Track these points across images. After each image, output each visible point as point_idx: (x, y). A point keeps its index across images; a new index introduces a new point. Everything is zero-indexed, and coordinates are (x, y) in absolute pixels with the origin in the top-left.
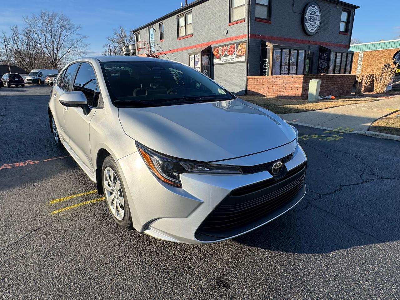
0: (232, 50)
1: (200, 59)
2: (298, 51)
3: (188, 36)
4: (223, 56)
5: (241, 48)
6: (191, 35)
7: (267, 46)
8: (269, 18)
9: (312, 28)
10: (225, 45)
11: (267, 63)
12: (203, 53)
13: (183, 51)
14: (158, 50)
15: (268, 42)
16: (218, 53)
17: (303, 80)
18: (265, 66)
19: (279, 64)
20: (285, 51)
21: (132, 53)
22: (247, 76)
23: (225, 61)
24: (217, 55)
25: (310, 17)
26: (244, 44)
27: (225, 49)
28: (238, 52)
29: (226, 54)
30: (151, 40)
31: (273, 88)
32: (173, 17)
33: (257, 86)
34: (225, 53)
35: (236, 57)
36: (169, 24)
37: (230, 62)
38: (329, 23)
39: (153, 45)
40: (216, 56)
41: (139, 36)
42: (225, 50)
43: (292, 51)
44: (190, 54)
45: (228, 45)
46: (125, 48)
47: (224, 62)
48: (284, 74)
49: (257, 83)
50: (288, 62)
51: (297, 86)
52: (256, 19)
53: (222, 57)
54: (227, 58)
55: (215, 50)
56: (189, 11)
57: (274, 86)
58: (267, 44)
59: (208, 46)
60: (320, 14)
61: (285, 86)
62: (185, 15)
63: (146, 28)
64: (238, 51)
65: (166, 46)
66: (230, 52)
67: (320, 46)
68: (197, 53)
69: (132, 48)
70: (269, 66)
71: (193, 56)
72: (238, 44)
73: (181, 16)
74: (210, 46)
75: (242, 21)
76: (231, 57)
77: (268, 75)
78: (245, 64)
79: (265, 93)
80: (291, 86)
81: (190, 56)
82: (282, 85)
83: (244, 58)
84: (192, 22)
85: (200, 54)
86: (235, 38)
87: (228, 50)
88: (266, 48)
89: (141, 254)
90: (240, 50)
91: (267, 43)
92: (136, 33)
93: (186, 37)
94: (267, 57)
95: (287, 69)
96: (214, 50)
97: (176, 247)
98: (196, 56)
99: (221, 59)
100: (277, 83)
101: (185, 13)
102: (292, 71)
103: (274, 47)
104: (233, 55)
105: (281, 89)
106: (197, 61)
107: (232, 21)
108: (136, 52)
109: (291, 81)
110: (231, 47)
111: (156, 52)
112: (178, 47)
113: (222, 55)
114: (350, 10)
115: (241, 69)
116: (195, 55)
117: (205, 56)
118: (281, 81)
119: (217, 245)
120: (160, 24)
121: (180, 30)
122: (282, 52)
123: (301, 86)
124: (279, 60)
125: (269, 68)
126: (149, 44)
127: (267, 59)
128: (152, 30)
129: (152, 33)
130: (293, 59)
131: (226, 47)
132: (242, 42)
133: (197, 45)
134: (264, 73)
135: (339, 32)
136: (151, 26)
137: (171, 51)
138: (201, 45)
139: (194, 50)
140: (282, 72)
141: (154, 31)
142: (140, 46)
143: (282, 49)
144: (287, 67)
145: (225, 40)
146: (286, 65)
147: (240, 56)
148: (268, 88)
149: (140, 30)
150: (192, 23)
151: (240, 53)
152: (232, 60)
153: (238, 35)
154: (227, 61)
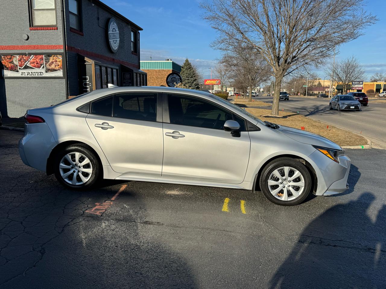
0: (39, 61)
2: (112, 69)
4: (22, 68)
5: (54, 60)
7: (85, 61)
8: (80, 29)
9: (115, 45)
10: (25, 55)
11: (87, 81)
15: (87, 57)
16: (12, 62)
19: (100, 83)
22: (68, 95)
23: (26, 74)
24: (10, 65)
25: (113, 33)
26: (59, 56)
27: (25, 58)
28: (50, 65)
29: (27, 65)
35: (46, 72)
37: (37, 76)
38: (124, 41)
40: (8, 67)
42: (25, 61)
43: (108, 70)
45: (30, 54)
47: (22, 76)
52: (71, 29)
54: (30, 71)
55: (5, 58)
60: (119, 32)
64: (48, 63)
66: (35, 63)
67: (121, 65)
70: (92, 84)
72: (49, 55)
75: (55, 28)
76: (37, 70)
78: (64, 81)
83: (60, 74)
87: (31, 60)
88: (85, 63)
90: (53, 63)
91: (85, 58)
94: (87, 74)
96: (3, 58)
99: (18, 71)
103: (97, 64)
104: (41, 68)
107: (35, 25)
110: (36, 58)
114: (136, 31)
115: (57, 87)
124: (100, 79)
125: (91, 88)
127: (88, 77)
130: (109, 78)
131: (27, 57)
132: (56, 54)
135: (131, 52)
143: (100, 67)
144: (106, 86)
145: (22, 47)
146: (105, 84)
147: (54, 70)
151: (53, 66)
152: (40, 74)
153: (47, 44)
154: (30, 74)
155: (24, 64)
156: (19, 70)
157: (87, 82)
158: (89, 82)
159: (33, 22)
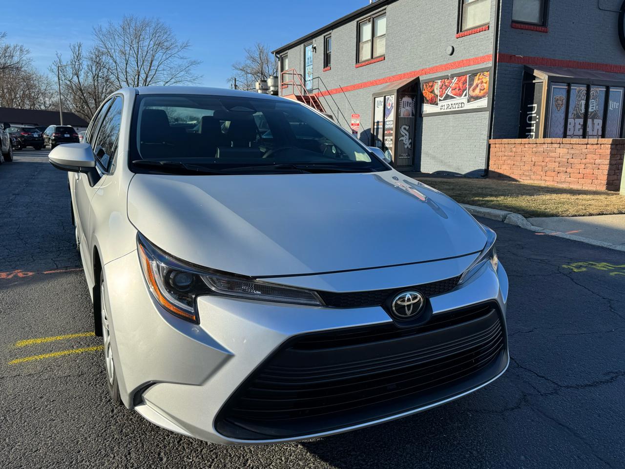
0: (461, 86)
1: (394, 105)
2: (608, 88)
3: (375, 60)
4: (442, 99)
5: (479, 81)
6: (383, 58)
7: (534, 78)
8: (543, 22)
10: (447, 77)
11: (533, 112)
12: (402, 92)
13: (365, 88)
14: (318, 89)
15: (539, 69)
16: (432, 92)
17: (611, 148)
18: (531, 119)
19: (563, 116)
20: (578, 90)
21: (272, 93)
22: (490, 138)
23: (446, 108)
24: (430, 96)
26: (486, 73)
27: (446, 83)
28: (474, 90)
29: (448, 93)
30: (306, 68)
31: (543, 164)
32: (350, 23)
33: (510, 159)
34: (446, 92)
35: (469, 101)
36: (343, 37)
37: (457, 109)
39: (310, 79)
40: (428, 99)
41: (287, 62)
42: (447, 87)
43: (594, 90)
44: (375, 96)
45: (453, 76)
46: (259, 84)
47: (442, 111)
48: (573, 136)
49: (510, 154)
50: (583, 111)
51: (598, 161)
52: (514, 24)
53: (440, 100)
54: (449, 102)
55: (426, 86)
56: (380, 11)
57: (547, 160)
58: (536, 73)
59: (415, 78)
61: (571, 161)
62: (372, 19)
63: (299, 46)
64: (472, 87)
65: (332, 79)
66: (457, 90)
68: (390, 93)
69: (272, 84)
70: (539, 119)
71: (382, 99)
72: (474, 74)
73: (365, 23)
74: (418, 78)
75: (486, 27)
76: (458, 100)
77: (537, 137)
78: (487, 115)
79: (527, 174)
80: (584, 161)
81: (376, 99)
82: (563, 160)
83: (484, 103)
84: (385, 33)
85: (396, 94)
86: (468, 62)
87: (453, 85)
88: (534, 81)
89: (129, 454)
90: (477, 86)
91: (536, 71)
92: (281, 54)
93: (373, 61)
94: (534, 101)
95: (580, 127)
96: (424, 86)
97: (202, 450)
98: (388, 98)
99: (437, 104)
100: (553, 154)
101: (373, 16)
102: (593, 131)
103: (551, 80)
104: (463, 97)
105: (562, 166)
106: (389, 108)
107: (464, 29)
108: (280, 90)
109: (583, 150)
110: (459, 81)
111: (315, 92)
112: (357, 82)
113: (441, 96)
115: (478, 124)
116: (385, 97)
117: (406, 99)
118: (562, 151)
119: (283, 458)
120: (326, 37)
121: (362, 49)
122: (569, 92)
123: (608, 162)
124: (563, 108)
125: (538, 124)
126: (303, 75)
127: (535, 105)
128: (309, 49)
129: (309, 54)
130: (595, 106)
131: (449, 81)
132: (482, 71)
133: (393, 76)
134: (527, 134)
136: (310, 41)
137: (342, 90)
138: (400, 77)
139: (384, 88)
140: (568, 133)
141: (313, 51)
142: (287, 79)
143: (569, 85)
144: (581, 121)
145: (447, 67)
146: (579, 117)
147: (477, 98)
148: (534, 165)
149: (289, 49)
150: (385, 35)
151: (477, 92)
152: (460, 105)
153: (474, 57)
154: (450, 107)
155: (445, 92)
156: (439, 102)
157: (533, 115)
158: (535, 115)
159: (463, 24)
